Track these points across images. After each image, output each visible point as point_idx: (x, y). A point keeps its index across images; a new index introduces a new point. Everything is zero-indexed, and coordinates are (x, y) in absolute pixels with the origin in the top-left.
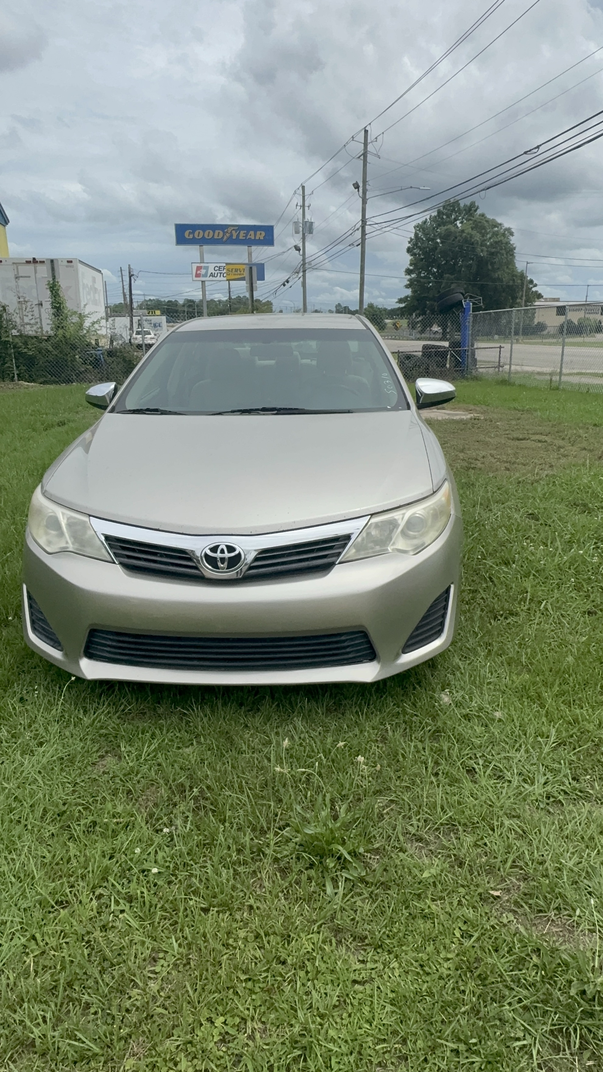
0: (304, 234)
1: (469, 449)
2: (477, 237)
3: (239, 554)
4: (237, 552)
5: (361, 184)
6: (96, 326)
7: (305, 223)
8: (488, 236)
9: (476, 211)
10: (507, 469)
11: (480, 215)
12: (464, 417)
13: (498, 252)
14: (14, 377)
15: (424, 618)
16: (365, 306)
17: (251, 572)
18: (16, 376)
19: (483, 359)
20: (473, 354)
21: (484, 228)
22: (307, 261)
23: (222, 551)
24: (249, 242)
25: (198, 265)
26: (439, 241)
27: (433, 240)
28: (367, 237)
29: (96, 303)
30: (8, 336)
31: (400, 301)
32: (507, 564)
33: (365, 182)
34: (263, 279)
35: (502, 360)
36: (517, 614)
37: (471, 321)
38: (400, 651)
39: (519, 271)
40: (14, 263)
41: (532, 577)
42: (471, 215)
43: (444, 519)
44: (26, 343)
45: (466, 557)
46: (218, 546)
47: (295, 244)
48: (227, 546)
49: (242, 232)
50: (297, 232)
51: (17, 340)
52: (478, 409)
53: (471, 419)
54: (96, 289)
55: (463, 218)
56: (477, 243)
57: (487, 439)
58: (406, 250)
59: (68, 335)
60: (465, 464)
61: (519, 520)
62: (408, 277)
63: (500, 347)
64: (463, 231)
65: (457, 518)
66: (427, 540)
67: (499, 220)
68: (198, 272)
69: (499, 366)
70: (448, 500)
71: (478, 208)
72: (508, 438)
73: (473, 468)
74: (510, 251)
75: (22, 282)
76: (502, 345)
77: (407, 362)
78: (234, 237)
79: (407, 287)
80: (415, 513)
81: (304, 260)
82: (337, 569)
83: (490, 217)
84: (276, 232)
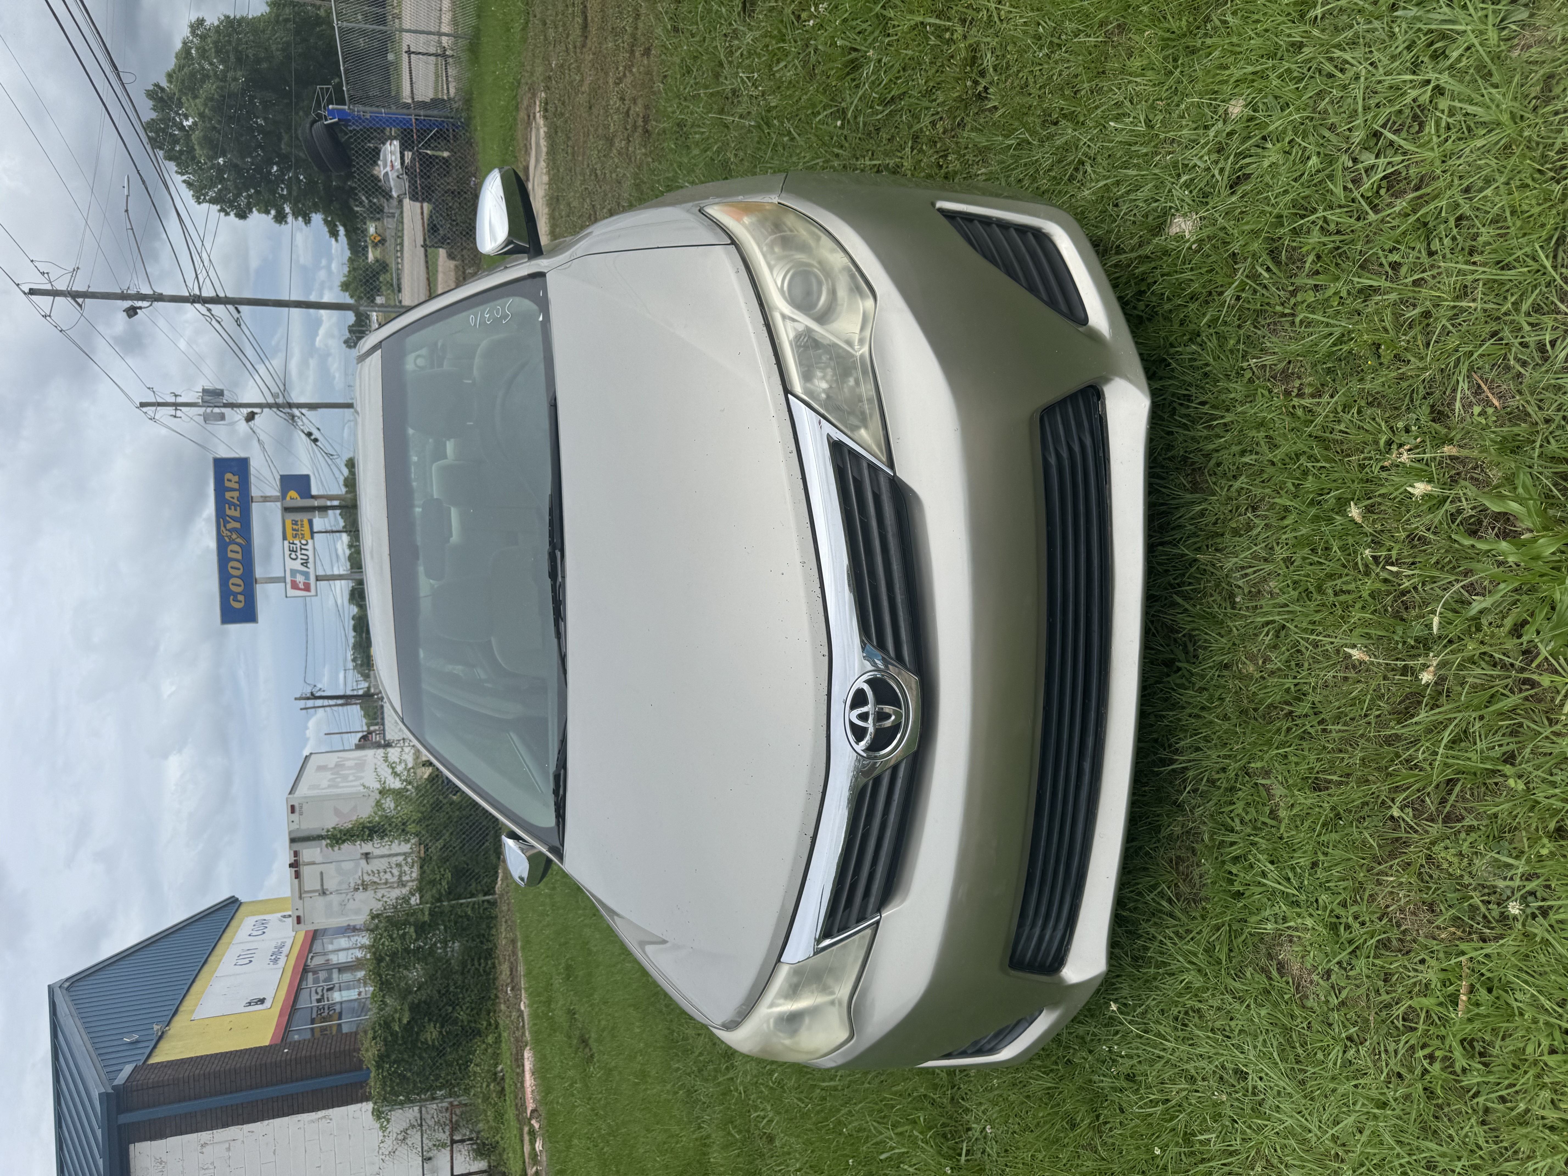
0: (226, 405)
1: (607, 127)
2: (210, 87)
3: (868, 682)
4: (866, 687)
5: (128, 304)
6: (399, 769)
7: (205, 403)
8: (207, 66)
9: (162, 89)
10: (647, 52)
11: (170, 82)
12: (542, 131)
13: (236, 50)
14: (488, 901)
15: (1010, 272)
16: (346, 298)
17: (907, 658)
18: (487, 898)
19: (431, 85)
20: (423, 105)
21: (193, 75)
22: (271, 400)
23: (864, 717)
24: (245, 501)
25: (289, 586)
26: (221, 161)
27: (220, 170)
28: (222, 295)
29: (360, 766)
30: (422, 910)
31: (334, 234)
32: (854, 66)
33: (123, 297)
34: (307, 478)
35: (432, 50)
36: (974, 49)
37: (361, 108)
38: (1081, 329)
39: (268, 9)
40: (300, 898)
41: (891, 13)
42: (171, 98)
43: (790, 220)
44: (433, 883)
45: (836, 150)
46: (852, 725)
47: (244, 422)
48: (853, 706)
49: (228, 512)
50: (222, 417)
51: (428, 896)
52: (525, 103)
53: (545, 118)
54: (337, 765)
55: (177, 114)
56: (222, 88)
57: (585, 88)
58: (242, 221)
59: (416, 816)
60: (637, 136)
61: (757, 34)
62: (290, 218)
63: (409, 52)
64: (201, 115)
65: (787, 188)
66: (838, 260)
67: (178, 46)
68: (301, 586)
69: (444, 55)
70: (747, 209)
71: (157, 85)
72: (584, 46)
73: (646, 119)
74: (232, 25)
75: (330, 885)
76: (405, 48)
77: (441, 232)
78: (237, 525)
79: (308, 221)
80: (781, 290)
81: (269, 406)
82: (905, 474)
83: (171, 64)
84: (224, 453)
